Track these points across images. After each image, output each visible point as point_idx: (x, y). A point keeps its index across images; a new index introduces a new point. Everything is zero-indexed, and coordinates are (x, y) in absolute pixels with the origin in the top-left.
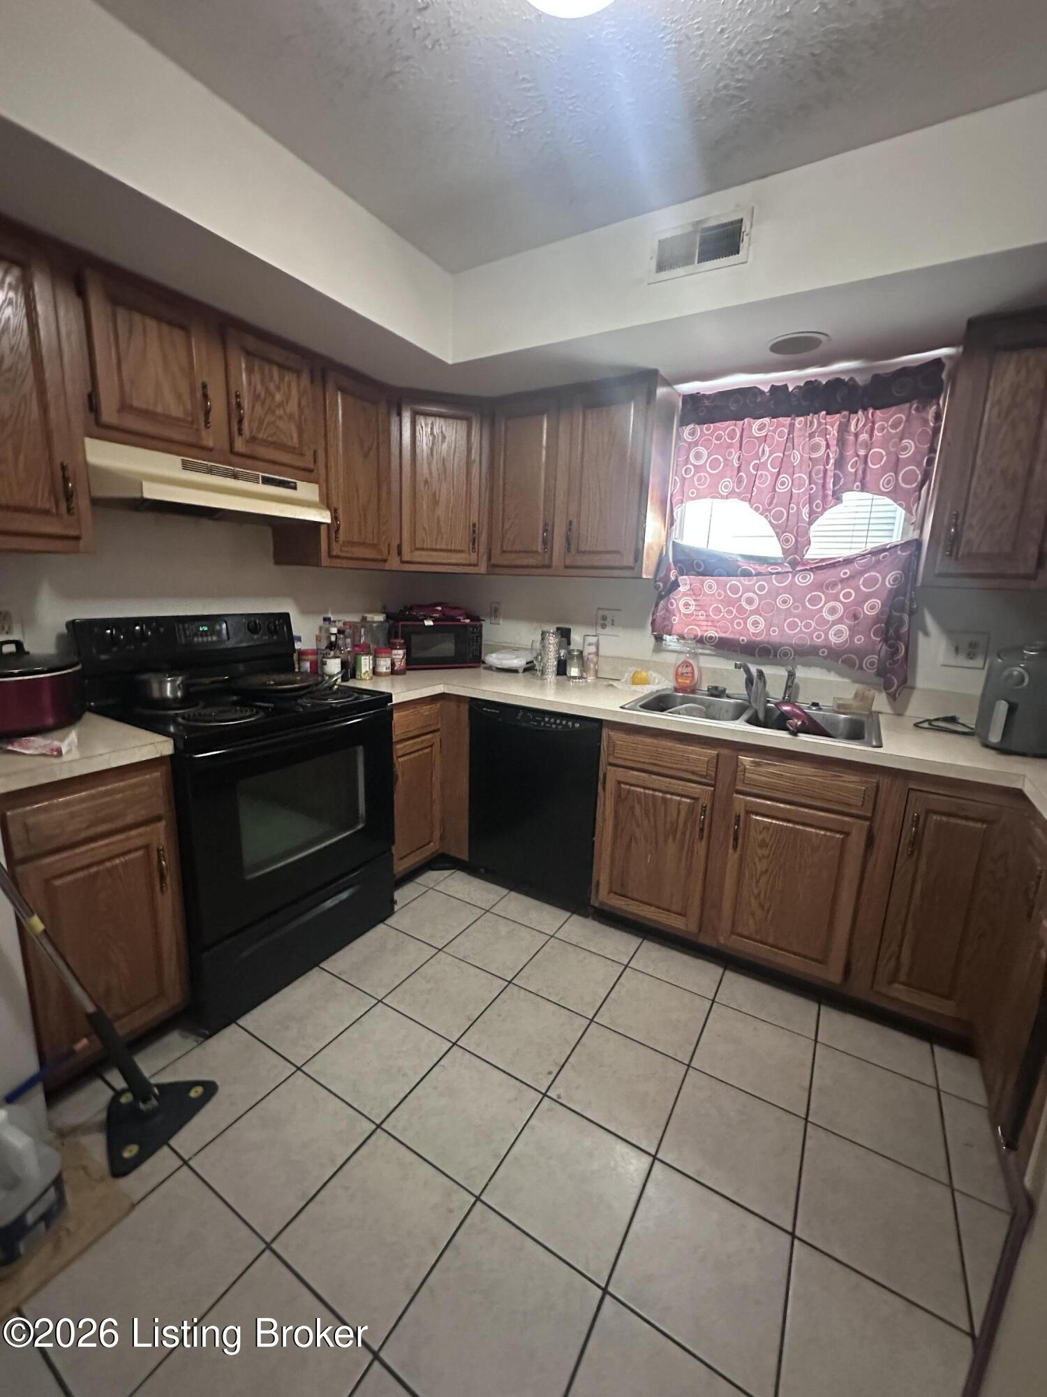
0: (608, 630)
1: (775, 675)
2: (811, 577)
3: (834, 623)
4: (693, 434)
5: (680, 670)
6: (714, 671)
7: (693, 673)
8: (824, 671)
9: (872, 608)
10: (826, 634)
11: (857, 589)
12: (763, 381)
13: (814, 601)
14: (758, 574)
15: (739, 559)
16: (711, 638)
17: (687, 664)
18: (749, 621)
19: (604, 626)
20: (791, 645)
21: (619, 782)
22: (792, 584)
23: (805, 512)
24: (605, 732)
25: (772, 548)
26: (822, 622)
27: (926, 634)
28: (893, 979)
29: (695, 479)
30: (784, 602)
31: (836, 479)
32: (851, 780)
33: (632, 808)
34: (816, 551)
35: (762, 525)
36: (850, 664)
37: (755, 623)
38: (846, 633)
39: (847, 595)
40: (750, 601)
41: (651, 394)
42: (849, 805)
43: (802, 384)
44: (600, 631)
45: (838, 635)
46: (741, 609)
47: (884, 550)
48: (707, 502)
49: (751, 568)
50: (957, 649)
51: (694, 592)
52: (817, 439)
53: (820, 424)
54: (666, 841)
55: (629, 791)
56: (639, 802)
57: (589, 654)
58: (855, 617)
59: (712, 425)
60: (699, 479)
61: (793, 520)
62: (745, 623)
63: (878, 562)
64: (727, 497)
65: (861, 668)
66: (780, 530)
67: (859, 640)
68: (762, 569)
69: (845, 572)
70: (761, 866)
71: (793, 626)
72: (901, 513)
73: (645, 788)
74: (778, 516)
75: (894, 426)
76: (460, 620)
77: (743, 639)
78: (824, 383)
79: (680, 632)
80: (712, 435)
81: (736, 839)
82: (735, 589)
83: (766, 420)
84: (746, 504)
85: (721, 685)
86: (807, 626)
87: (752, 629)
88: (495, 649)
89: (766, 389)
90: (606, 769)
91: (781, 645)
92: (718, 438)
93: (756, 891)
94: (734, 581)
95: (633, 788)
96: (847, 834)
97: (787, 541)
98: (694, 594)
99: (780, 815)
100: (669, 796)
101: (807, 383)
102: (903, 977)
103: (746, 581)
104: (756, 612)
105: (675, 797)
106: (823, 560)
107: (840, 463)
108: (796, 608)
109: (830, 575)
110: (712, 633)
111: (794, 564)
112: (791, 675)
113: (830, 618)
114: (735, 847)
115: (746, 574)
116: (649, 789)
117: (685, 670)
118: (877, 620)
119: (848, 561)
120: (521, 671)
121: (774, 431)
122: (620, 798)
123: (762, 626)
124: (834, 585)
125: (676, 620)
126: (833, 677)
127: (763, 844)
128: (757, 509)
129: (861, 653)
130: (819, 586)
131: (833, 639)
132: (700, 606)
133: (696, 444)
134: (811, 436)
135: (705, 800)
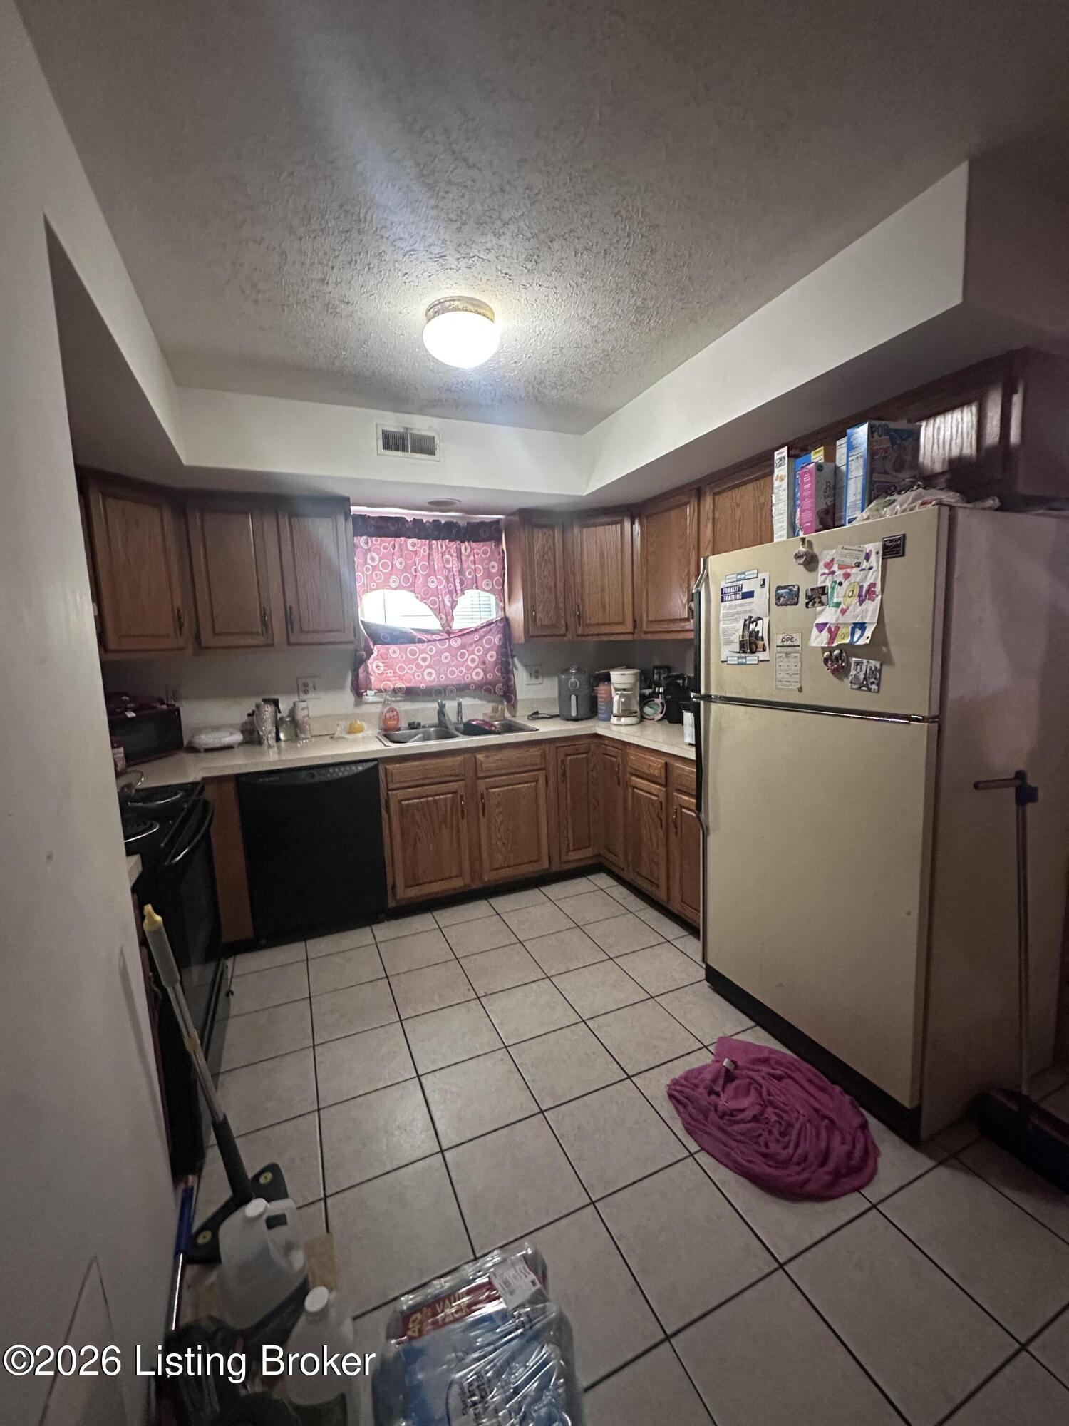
0: (311, 695)
1: (450, 706)
2: (459, 641)
3: (475, 668)
4: (367, 543)
5: (388, 715)
6: (406, 712)
7: (398, 715)
8: (472, 699)
9: (492, 657)
10: (471, 675)
11: (483, 647)
12: (409, 515)
13: (462, 655)
14: (429, 641)
15: (414, 633)
16: (400, 688)
17: (392, 710)
18: (425, 673)
19: (306, 692)
20: (453, 685)
21: (400, 801)
22: (450, 646)
23: (447, 599)
25: (434, 623)
26: (468, 668)
27: (517, 669)
28: (568, 851)
29: (374, 575)
30: (446, 658)
31: (462, 583)
32: (534, 751)
33: (413, 815)
34: (457, 625)
35: (424, 609)
36: (488, 691)
37: (430, 674)
38: (482, 674)
39: (479, 651)
40: (424, 660)
41: (347, 514)
42: (536, 764)
43: (431, 521)
44: (303, 697)
45: (477, 676)
46: (418, 666)
47: (492, 623)
48: (380, 592)
49: (420, 636)
50: (531, 675)
51: (383, 657)
52: (447, 556)
53: (446, 546)
54: (440, 829)
55: (408, 805)
56: (418, 810)
57: (304, 717)
58: (484, 663)
59: (379, 539)
60: (376, 574)
61: (442, 607)
62: (423, 675)
63: (491, 630)
64: (395, 589)
65: (495, 693)
66: (438, 612)
67: (490, 676)
68: (429, 637)
69: (476, 637)
70: (499, 819)
71: (453, 673)
72: (493, 598)
73: (419, 798)
74: (434, 603)
75: (485, 553)
77: (423, 686)
78: (443, 522)
79: (377, 687)
80: (380, 545)
81: (484, 810)
82: (413, 653)
83: (415, 540)
84: (413, 594)
85: (417, 721)
86: (461, 672)
87: (428, 679)
88: (200, 730)
89: (409, 519)
91: (447, 686)
92: (385, 548)
93: (499, 836)
94: (412, 647)
95: (411, 802)
96: (537, 781)
97: (441, 618)
98: (382, 658)
99: (506, 783)
100: (437, 797)
101: (434, 521)
102: (571, 848)
103: (420, 646)
104: (429, 666)
105: (441, 797)
106: (461, 630)
107: (461, 572)
108: (453, 661)
109: (468, 639)
110: (400, 685)
111: (449, 633)
112: (460, 704)
113: (473, 665)
114: (484, 814)
115: (421, 641)
116: (423, 797)
117: (391, 714)
118: (496, 663)
119: (476, 630)
121: (420, 547)
122: (403, 812)
123: (434, 675)
124: (471, 644)
125: (373, 679)
126: (477, 702)
128: (417, 598)
129: (493, 684)
130: (463, 646)
131: (476, 678)
132: (388, 666)
133: (369, 550)
134: (443, 554)
135: (462, 792)
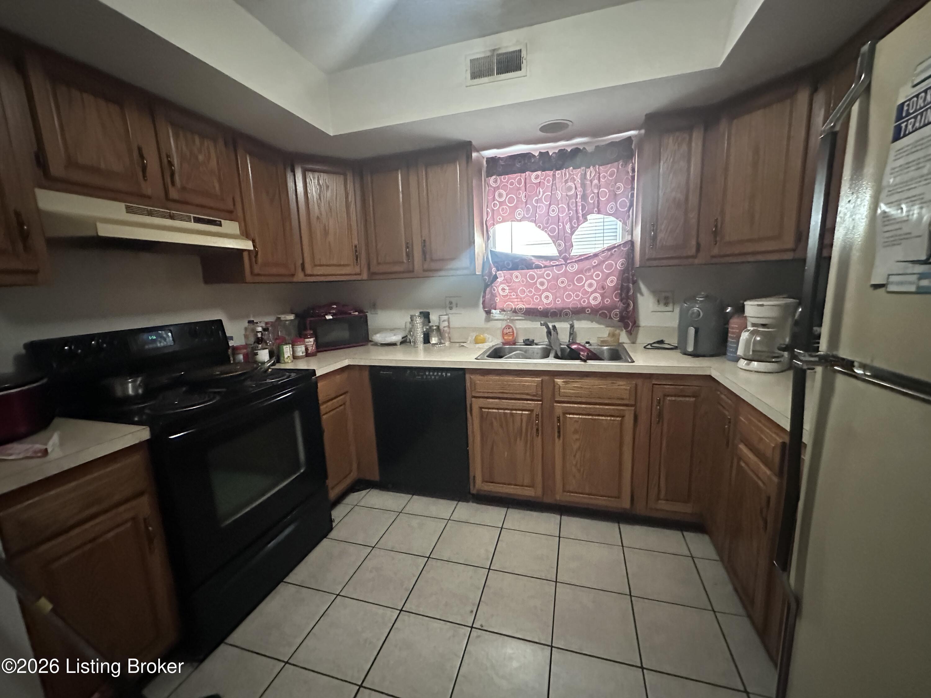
0: (453, 311)
1: (563, 327)
2: (576, 266)
3: (592, 293)
4: (496, 181)
5: (505, 331)
6: (525, 329)
7: (513, 332)
8: (589, 322)
9: (612, 282)
10: (588, 300)
11: (602, 272)
12: (535, 149)
13: (580, 280)
14: (545, 267)
15: (533, 258)
16: (521, 309)
17: (509, 327)
18: (543, 296)
19: (451, 308)
20: (569, 308)
21: (481, 408)
22: (566, 271)
23: (568, 227)
24: (468, 376)
25: (552, 250)
26: (586, 292)
27: (642, 294)
28: (658, 499)
29: (500, 210)
30: (562, 282)
31: (583, 208)
33: (492, 424)
34: (576, 251)
35: (544, 237)
36: (604, 315)
37: (547, 297)
38: (599, 299)
39: (598, 276)
40: (542, 284)
41: (469, 157)
42: (623, 399)
43: (557, 151)
44: (449, 311)
45: (595, 300)
46: (537, 289)
47: (615, 247)
48: (508, 224)
49: (541, 263)
50: (658, 301)
51: (507, 281)
52: (570, 184)
53: (569, 174)
54: (516, 440)
55: (488, 412)
56: (496, 418)
57: (444, 327)
58: (603, 288)
59: (507, 176)
60: (503, 209)
61: (561, 233)
62: (541, 298)
63: (612, 254)
64: (520, 221)
65: (610, 318)
66: (555, 239)
67: (607, 302)
68: (547, 263)
69: (595, 262)
70: (576, 446)
71: (569, 296)
72: (620, 224)
73: (498, 409)
74: (553, 231)
75: (611, 175)
76: (351, 313)
77: (541, 307)
78: (569, 151)
79: (501, 307)
80: (507, 182)
81: (559, 432)
82: (532, 277)
83: (539, 173)
84: (533, 224)
85: (531, 338)
86: (577, 296)
87: (545, 301)
88: (379, 330)
89: (536, 154)
90: (471, 401)
91: (563, 309)
92: (512, 184)
93: (574, 463)
94: (531, 272)
95: (490, 410)
96: (623, 417)
97: (560, 245)
98: (507, 282)
99: (584, 412)
100: (514, 412)
101: (560, 151)
102: (662, 495)
103: (539, 272)
104: (546, 290)
105: (518, 412)
106: (581, 256)
107: (584, 197)
108: (569, 285)
109: (586, 264)
110: (521, 306)
111: (565, 259)
112: (572, 326)
113: (590, 290)
114: (559, 437)
115: (538, 267)
116: (501, 409)
117: (508, 331)
118: (615, 288)
119: (596, 255)
120: (399, 344)
121: (544, 179)
122: (483, 417)
123: (551, 298)
124: (589, 270)
125: (498, 299)
126: (595, 325)
127: (576, 432)
128: (539, 227)
129: (610, 309)
130: (580, 272)
131: (593, 303)
132: (512, 290)
133: (498, 188)
134: (566, 182)
135: (537, 411)
